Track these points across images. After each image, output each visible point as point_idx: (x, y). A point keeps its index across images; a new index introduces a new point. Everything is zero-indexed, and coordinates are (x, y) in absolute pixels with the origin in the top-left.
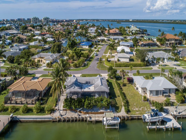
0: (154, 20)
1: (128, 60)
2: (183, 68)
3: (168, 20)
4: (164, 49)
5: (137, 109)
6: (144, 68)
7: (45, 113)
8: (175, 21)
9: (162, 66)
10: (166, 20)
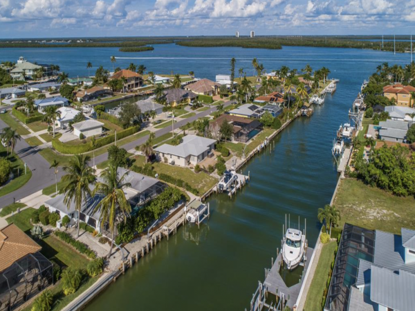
0: (27, 40)
1: (100, 131)
2: (182, 117)
3: (59, 40)
4: (123, 97)
5: (201, 185)
6: (138, 135)
7: (90, 280)
8: (74, 40)
9: (157, 124)
10: (55, 39)
